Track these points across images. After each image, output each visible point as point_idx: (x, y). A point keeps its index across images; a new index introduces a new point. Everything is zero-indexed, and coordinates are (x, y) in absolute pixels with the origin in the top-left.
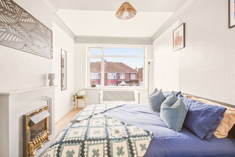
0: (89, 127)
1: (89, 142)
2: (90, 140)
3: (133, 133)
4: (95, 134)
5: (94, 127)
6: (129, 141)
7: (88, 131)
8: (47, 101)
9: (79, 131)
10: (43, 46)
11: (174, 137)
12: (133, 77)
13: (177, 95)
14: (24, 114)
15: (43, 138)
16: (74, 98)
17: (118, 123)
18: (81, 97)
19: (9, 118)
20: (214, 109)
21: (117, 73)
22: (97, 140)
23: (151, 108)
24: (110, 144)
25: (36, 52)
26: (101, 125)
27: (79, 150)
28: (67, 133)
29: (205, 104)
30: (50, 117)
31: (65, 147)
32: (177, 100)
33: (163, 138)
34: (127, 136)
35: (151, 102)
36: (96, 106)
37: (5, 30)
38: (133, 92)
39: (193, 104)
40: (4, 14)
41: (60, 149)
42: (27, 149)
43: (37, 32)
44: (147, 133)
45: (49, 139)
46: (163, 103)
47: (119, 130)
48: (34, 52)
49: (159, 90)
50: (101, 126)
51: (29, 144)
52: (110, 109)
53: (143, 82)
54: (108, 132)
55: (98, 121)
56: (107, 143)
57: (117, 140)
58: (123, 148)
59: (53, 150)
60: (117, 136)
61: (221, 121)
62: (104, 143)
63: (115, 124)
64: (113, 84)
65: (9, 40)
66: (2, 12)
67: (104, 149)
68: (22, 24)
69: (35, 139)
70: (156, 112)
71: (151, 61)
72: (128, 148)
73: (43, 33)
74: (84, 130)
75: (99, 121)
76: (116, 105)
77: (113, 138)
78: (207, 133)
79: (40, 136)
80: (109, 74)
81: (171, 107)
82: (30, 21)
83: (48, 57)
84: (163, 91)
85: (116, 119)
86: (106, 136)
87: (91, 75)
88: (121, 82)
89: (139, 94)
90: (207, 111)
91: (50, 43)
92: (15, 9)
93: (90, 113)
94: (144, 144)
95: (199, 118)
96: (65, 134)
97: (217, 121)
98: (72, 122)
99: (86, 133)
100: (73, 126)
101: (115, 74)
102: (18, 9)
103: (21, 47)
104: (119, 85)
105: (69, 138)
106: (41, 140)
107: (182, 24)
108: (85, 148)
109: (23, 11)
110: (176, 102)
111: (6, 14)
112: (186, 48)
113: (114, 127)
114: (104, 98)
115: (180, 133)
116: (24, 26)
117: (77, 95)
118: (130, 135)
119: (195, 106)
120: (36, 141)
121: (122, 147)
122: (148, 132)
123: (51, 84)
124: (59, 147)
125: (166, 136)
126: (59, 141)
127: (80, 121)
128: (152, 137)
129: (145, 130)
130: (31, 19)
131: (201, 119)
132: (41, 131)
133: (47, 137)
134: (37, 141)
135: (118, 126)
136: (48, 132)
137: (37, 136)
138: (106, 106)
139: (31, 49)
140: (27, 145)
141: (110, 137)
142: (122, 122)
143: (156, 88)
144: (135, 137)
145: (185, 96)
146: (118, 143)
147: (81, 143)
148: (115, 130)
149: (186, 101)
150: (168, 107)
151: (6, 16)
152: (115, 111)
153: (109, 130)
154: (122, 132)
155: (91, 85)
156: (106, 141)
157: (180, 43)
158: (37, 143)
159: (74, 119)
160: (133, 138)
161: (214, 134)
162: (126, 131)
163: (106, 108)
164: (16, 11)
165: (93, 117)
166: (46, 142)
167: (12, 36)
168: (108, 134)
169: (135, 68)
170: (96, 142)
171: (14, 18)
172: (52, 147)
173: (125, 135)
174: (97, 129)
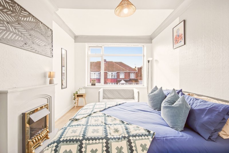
0: (88, 126)
1: (87, 142)
2: (88, 139)
3: (133, 132)
4: (93, 133)
5: (93, 125)
6: (129, 141)
7: (87, 130)
8: (47, 99)
9: (77, 130)
10: (43, 44)
11: (176, 137)
12: (132, 76)
13: (178, 93)
14: (23, 112)
15: (43, 136)
16: (74, 96)
17: (118, 122)
18: (81, 96)
19: (8, 116)
20: (219, 107)
21: (116, 72)
22: (96, 139)
23: (151, 106)
24: (108, 143)
25: (36, 51)
26: (100, 123)
27: (77, 150)
28: (65, 131)
29: (209, 102)
30: (50, 115)
31: (62, 147)
32: (178, 98)
33: (164, 138)
34: (127, 135)
35: (151, 101)
36: (95, 104)
37: (4, 28)
38: (133, 91)
39: (196, 102)
40: (3, 12)
41: (57, 149)
42: (26, 147)
43: (37, 31)
44: (148, 133)
45: (49, 137)
46: (164, 101)
47: (118, 129)
48: (34, 51)
49: (159, 88)
50: (100, 125)
51: (28, 142)
52: (109, 108)
53: (143, 81)
54: (107, 131)
55: (96, 119)
56: (106, 143)
57: (117, 140)
58: (123, 148)
59: (50, 149)
60: (116, 135)
61: (227, 121)
62: (102, 143)
63: (114, 122)
64: (113, 83)
65: (9, 38)
66: (1, 10)
67: (102, 149)
68: (21, 22)
69: (35, 137)
70: (156, 111)
71: (150, 59)
72: (127, 148)
73: (43, 32)
74: (82, 129)
75: (98, 120)
76: (116, 103)
77: (112, 137)
78: (212, 133)
79: (39, 134)
80: (109, 73)
81: (173, 105)
82: (30, 20)
83: (48, 55)
84: (163, 89)
85: (116, 118)
86: (105, 136)
87: (92, 74)
88: (121, 81)
89: (138, 92)
90: (212, 110)
91: (50, 42)
92: (14, 7)
93: (89, 112)
94: (145, 144)
95: (203, 116)
96: (63, 133)
97: (222, 120)
98: (71, 121)
99: (85, 132)
100: (71, 125)
101: (114, 73)
102: (18, 8)
103: (21, 45)
104: (118, 84)
105: (67, 137)
106: (41, 138)
107: (182, 21)
108: (83, 147)
109: (23, 10)
110: (178, 101)
111: (6, 12)
112: (186, 46)
113: (113, 126)
114: (103, 96)
115: (182, 133)
116: (24, 24)
117: (77, 94)
118: (130, 134)
119: (198, 104)
120: (35, 139)
121: (121, 147)
122: (149, 131)
123: (51, 82)
124: (57, 146)
125: (168, 136)
126: (57, 140)
127: (79, 119)
128: (153, 137)
129: (145, 129)
130: (31, 18)
131: (205, 118)
132: (41, 129)
133: (47, 135)
134: (37, 139)
135: (117, 125)
136: (48, 130)
137: (36, 134)
138: (106, 104)
139: (31, 48)
140: (26, 143)
141: (109, 137)
142: (121, 121)
143: (156, 86)
144: (135, 136)
145: (186, 94)
146: (118, 143)
147: (79, 142)
148: (115, 129)
149: (187, 99)
150: (169, 105)
151: (5, 14)
152: (114, 109)
153: (108, 128)
154: (122, 131)
155: (91, 84)
156: (105, 141)
157: (180, 41)
158: (36, 141)
159: (73, 117)
160: (133, 137)
161: (219, 134)
162: (126, 130)
163: (105, 107)
164: (15, 9)
165: (92, 115)
166: (45, 140)
167: (12, 34)
168: (107, 133)
169: (134, 68)
170: (94, 141)
171: (14, 16)
172: (50, 146)
173: (125, 134)
174: (96, 128)
